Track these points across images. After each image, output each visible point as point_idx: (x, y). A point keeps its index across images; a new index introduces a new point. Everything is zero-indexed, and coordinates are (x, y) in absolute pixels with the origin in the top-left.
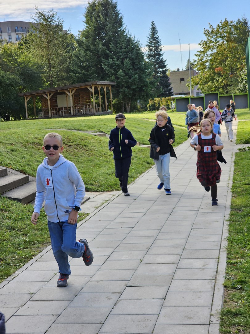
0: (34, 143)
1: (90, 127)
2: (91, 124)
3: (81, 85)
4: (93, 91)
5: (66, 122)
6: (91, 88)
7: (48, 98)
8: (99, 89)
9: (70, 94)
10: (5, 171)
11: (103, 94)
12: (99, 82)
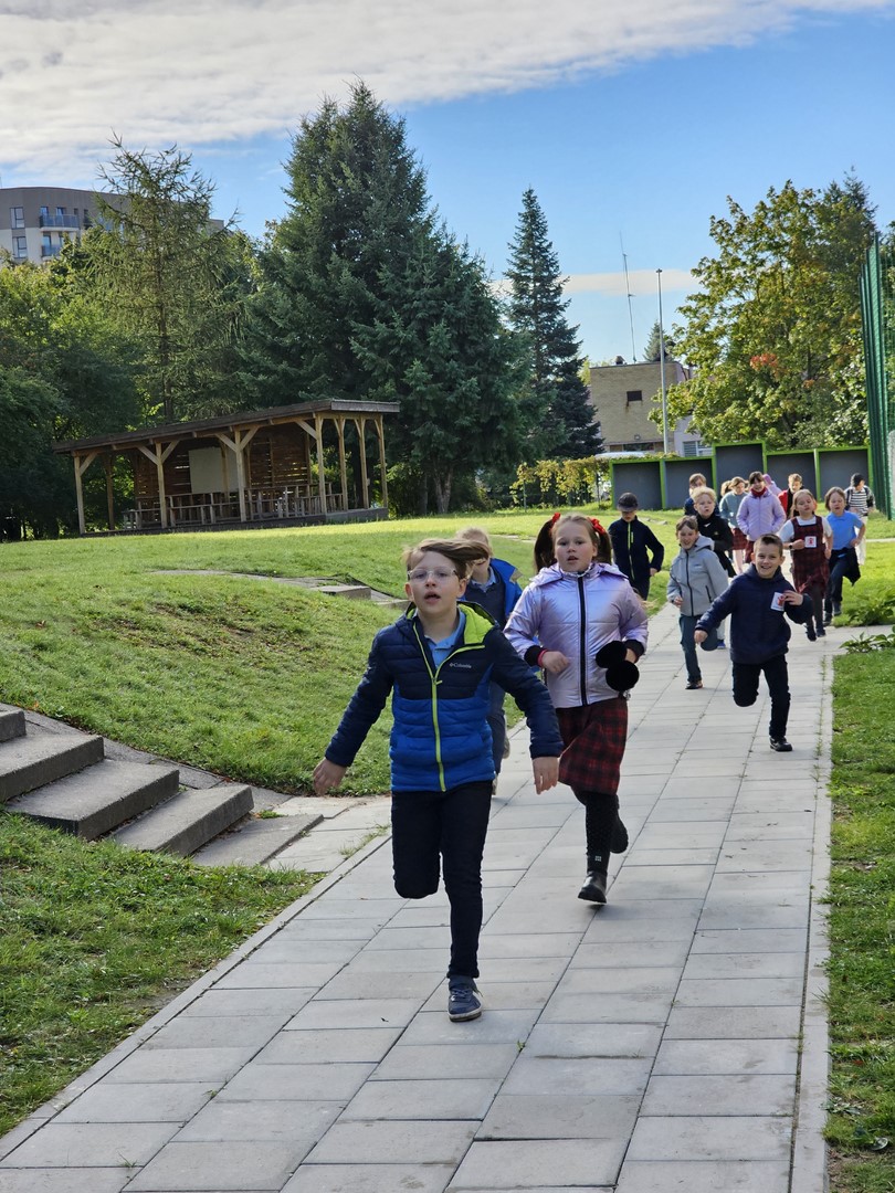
0: (118, 621)
1: (313, 566)
2: (316, 553)
3: (275, 414)
4: (317, 434)
5: (225, 545)
6: (312, 424)
7: (158, 459)
8: (340, 427)
9: (237, 447)
10: (19, 719)
11: (353, 447)
12: (339, 404)
